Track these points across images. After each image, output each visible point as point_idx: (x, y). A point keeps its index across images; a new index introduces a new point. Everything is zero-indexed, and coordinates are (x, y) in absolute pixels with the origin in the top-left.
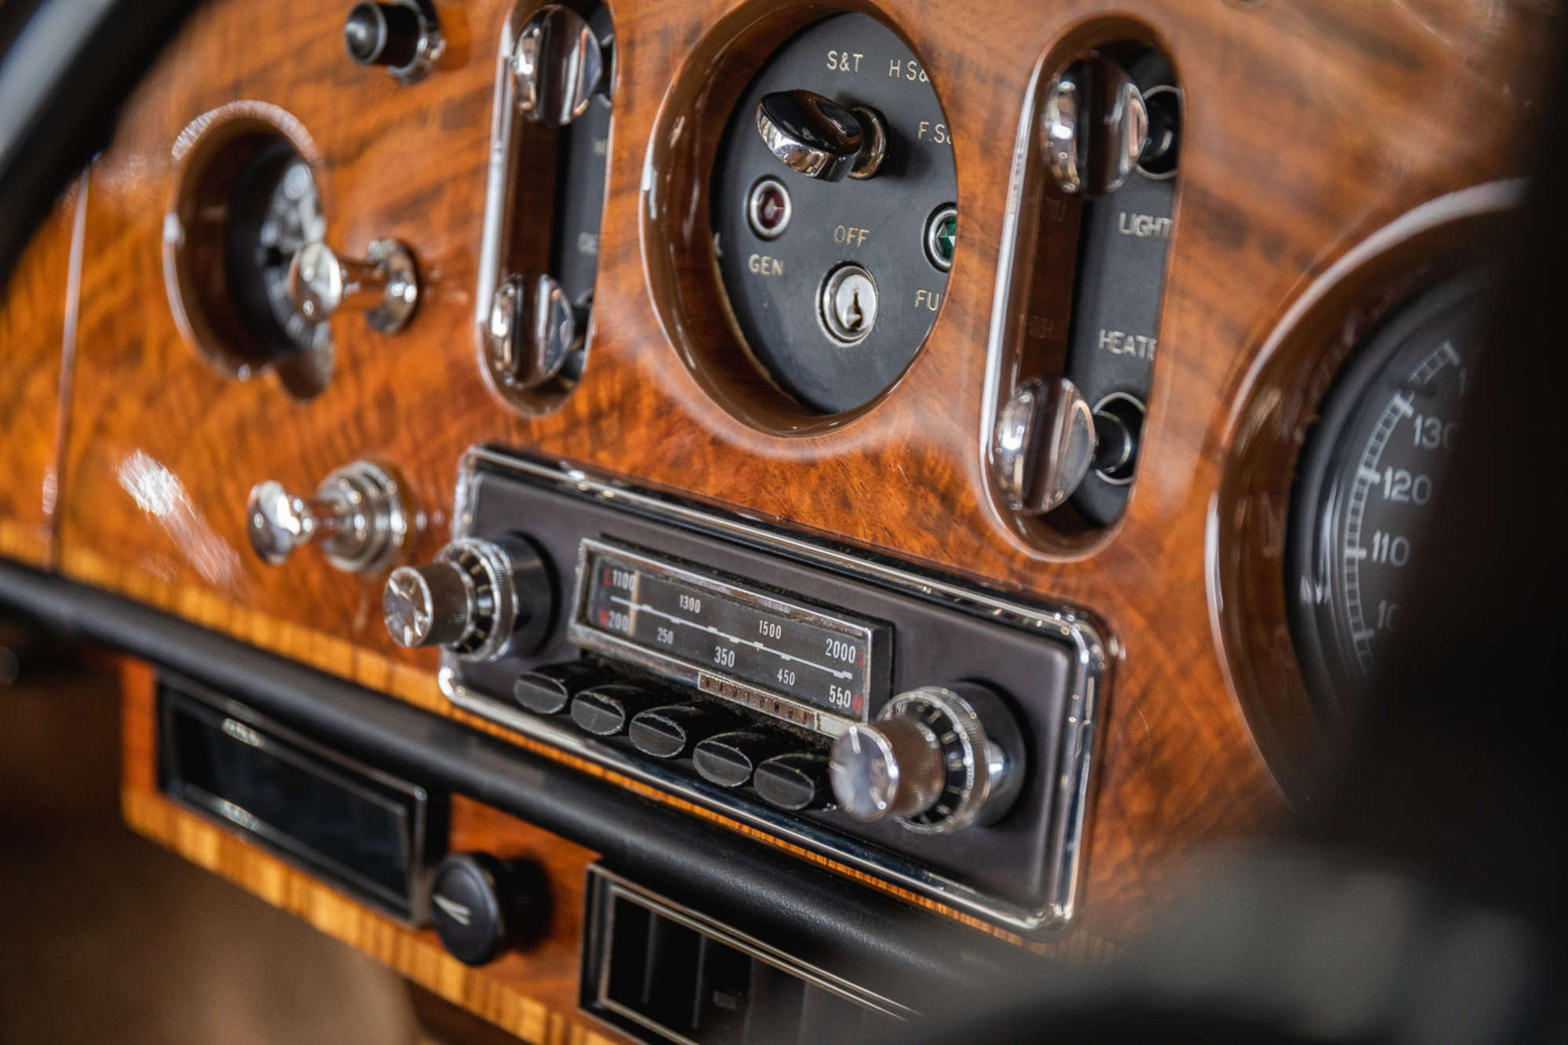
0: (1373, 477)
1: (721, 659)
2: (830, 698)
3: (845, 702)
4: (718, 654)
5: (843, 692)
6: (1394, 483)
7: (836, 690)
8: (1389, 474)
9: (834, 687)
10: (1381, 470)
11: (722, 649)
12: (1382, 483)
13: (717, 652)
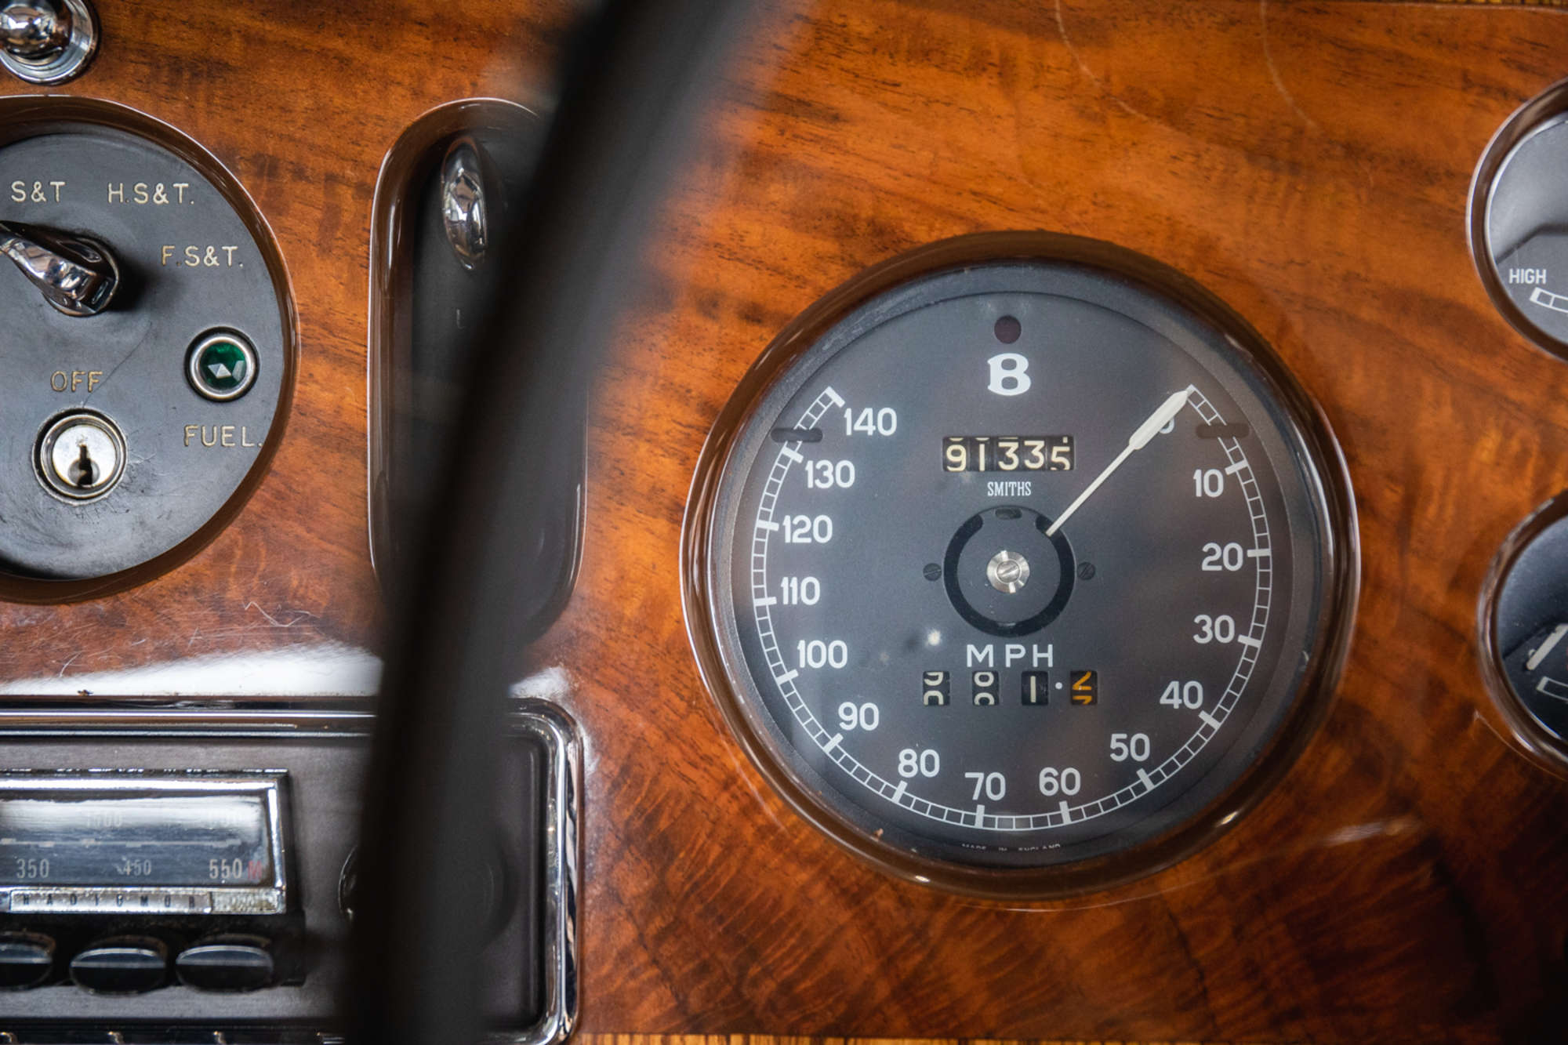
0: (771, 526)
1: (27, 871)
2: (211, 875)
3: (234, 874)
4: (22, 868)
5: (229, 863)
6: (794, 528)
7: (219, 864)
8: (787, 520)
9: (216, 861)
10: (778, 519)
11: (27, 860)
12: (782, 528)
13: (21, 864)
